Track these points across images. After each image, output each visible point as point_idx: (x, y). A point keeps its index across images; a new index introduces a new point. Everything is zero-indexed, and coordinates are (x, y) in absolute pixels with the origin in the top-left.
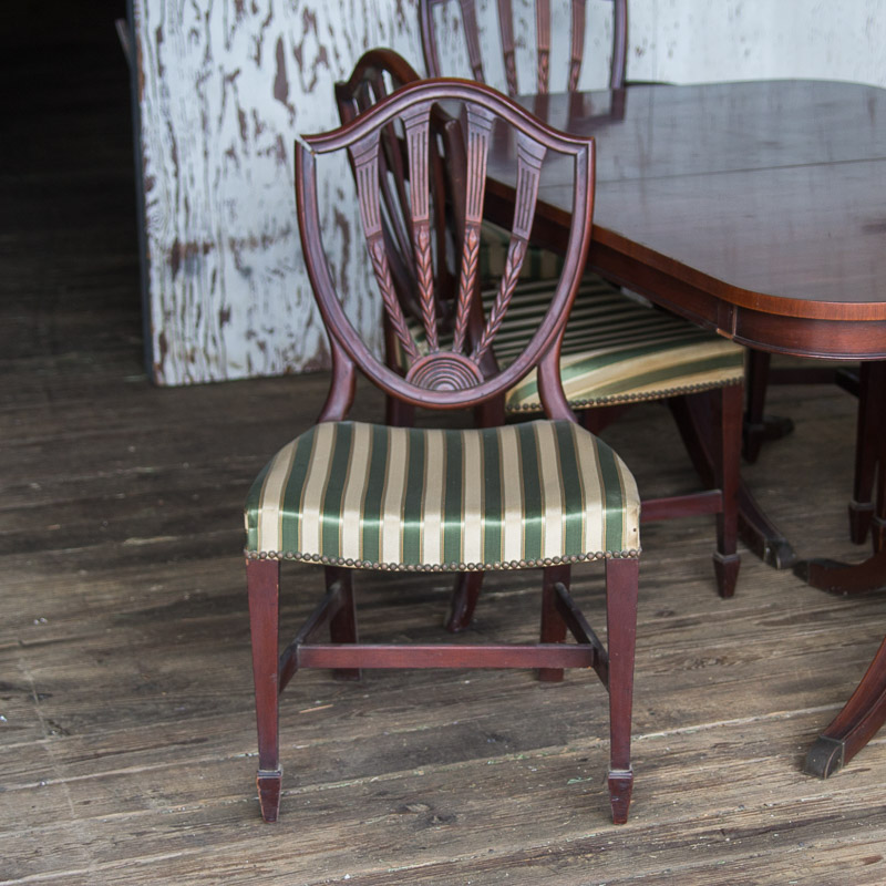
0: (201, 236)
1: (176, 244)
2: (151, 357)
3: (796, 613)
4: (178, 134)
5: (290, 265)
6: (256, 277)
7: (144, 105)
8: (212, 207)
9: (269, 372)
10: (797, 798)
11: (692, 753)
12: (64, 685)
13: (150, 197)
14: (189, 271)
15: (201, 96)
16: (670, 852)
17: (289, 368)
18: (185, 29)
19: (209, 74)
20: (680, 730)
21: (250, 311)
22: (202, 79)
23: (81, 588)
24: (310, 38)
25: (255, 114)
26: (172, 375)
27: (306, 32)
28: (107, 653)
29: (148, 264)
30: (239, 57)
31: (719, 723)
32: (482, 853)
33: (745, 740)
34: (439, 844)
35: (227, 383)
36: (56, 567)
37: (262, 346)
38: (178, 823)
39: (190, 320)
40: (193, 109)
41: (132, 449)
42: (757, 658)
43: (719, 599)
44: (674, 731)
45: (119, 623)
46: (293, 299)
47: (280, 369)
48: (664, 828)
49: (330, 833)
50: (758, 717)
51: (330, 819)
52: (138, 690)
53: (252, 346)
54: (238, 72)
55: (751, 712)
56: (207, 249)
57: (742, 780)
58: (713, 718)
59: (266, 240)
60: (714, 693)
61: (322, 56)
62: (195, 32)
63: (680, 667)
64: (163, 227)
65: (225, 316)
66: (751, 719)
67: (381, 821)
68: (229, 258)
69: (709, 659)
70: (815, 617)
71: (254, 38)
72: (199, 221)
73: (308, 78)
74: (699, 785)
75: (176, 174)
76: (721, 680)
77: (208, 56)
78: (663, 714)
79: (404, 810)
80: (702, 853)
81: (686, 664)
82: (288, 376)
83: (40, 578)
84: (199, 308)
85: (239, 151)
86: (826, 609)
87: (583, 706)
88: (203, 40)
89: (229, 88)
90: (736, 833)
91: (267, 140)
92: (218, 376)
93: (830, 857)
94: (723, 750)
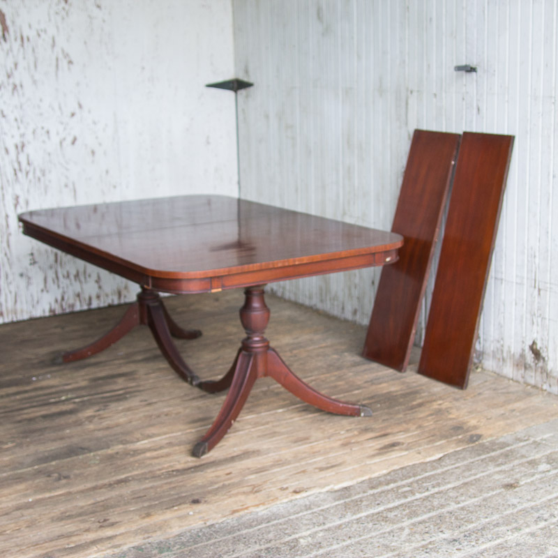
11: (159, 446)
16: (153, 479)
20: (153, 439)
31: (167, 436)
32: (81, 487)
33: (177, 441)
34: (64, 486)
44: (151, 440)
48: (150, 472)
50: (183, 432)
55: (180, 431)
58: (164, 434)
60: (165, 426)
63: (151, 419)
66: (180, 433)
67: (41, 481)
69: (162, 415)
74: (162, 457)
76: (167, 421)
79: (49, 476)
80: (165, 478)
81: (153, 417)
87: (115, 435)
90: (178, 471)
93: (213, 475)
94: (170, 444)
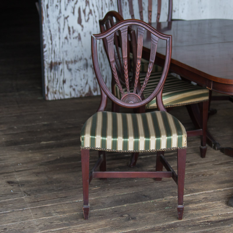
0: (58, 60)
1: (52, 62)
2: (45, 92)
3: (222, 162)
4: (52, 33)
5: (82, 68)
6: (73, 71)
7: (43, 25)
8: (61, 52)
9: (76, 96)
10: (227, 213)
11: (198, 200)
12: (28, 182)
13: (45, 50)
14: (55, 70)
15: (59, 23)
16: (194, 227)
17: (81, 95)
18: (54, 5)
19: (60, 17)
20: (194, 194)
21: (71, 80)
22: (58, 18)
23: (30, 155)
24: (87, 7)
25: (73, 28)
26: (50, 97)
27: (86, 6)
28: (39, 173)
29: (44, 68)
30: (69, 12)
31: (204, 192)
32: (144, 228)
33: (211, 197)
34: (132, 225)
35: (65, 100)
36: (23, 150)
37: (74, 90)
38: (61, 220)
39: (55, 83)
40: (56, 26)
41: (41, 117)
42: (213, 174)
43: (201, 158)
44: (192, 194)
45: (41, 165)
46: (82, 77)
47: (79, 95)
48: (192, 220)
49: (102, 223)
50: (215, 190)
51: (102, 219)
52: (48, 183)
53: (71, 90)
54: (68, 16)
55: (212, 189)
56: (60, 64)
57: (211, 207)
58: (202, 191)
59: (75, 61)
60: (202, 184)
61: (91, 12)
62: (57, 6)
63: (192, 177)
64: (48, 58)
65: (64, 82)
66: (212, 191)
67: (116, 219)
68: (65, 66)
69: (200, 174)
70: (227, 163)
71: (72, 7)
72: (58, 56)
73: (87, 18)
74: (200, 209)
75: (52, 44)
76: (203, 180)
77: (60, 12)
78: (189, 190)
79: (122, 216)
80: (203, 228)
81: (194, 176)
82: (81, 98)
83: (19, 153)
84: (57, 79)
85: (68, 38)
86: (230, 161)
87: (167, 187)
88: (59, 8)
89: (66, 21)
90: (211, 222)
91: (76, 34)
92: (62, 98)
94: (206, 199)
